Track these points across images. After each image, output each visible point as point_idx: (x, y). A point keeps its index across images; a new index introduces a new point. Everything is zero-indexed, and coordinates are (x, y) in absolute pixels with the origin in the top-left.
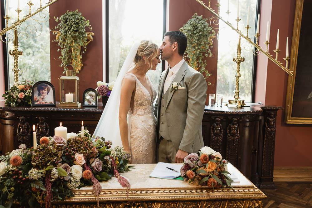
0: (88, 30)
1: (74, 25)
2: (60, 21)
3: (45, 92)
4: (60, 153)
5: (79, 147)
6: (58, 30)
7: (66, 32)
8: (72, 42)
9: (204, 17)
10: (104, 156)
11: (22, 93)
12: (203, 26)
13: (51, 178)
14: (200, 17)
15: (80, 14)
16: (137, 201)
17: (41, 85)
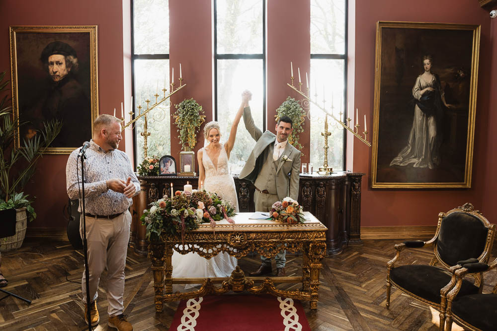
0: (201, 113)
1: (190, 111)
2: (179, 108)
3: (169, 164)
4: (189, 201)
5: (200, 198)
6: (177, 114)
7: (184, 116)
8: (188, 124)
9: (296, 99)
10: (217, 204)
11: (152, 166)
12: (295, 107)
13: (184, 216)
14: (293, 100)
15: (195, 101)
16: (239, 232)
17: (165, 158)
